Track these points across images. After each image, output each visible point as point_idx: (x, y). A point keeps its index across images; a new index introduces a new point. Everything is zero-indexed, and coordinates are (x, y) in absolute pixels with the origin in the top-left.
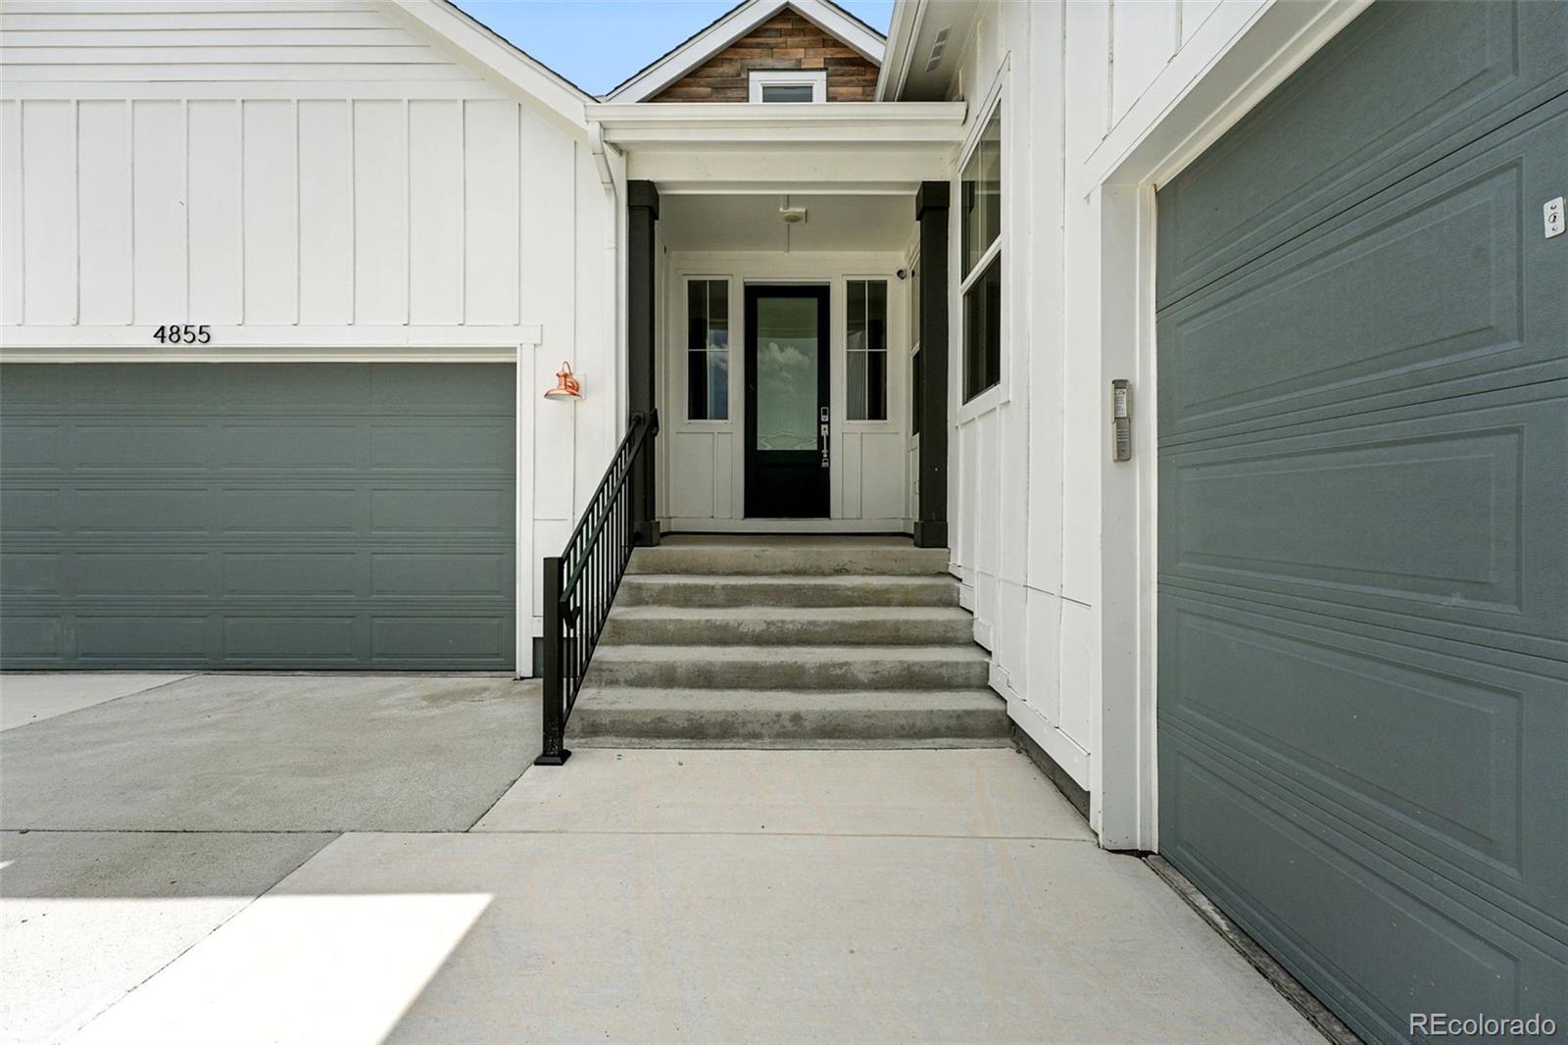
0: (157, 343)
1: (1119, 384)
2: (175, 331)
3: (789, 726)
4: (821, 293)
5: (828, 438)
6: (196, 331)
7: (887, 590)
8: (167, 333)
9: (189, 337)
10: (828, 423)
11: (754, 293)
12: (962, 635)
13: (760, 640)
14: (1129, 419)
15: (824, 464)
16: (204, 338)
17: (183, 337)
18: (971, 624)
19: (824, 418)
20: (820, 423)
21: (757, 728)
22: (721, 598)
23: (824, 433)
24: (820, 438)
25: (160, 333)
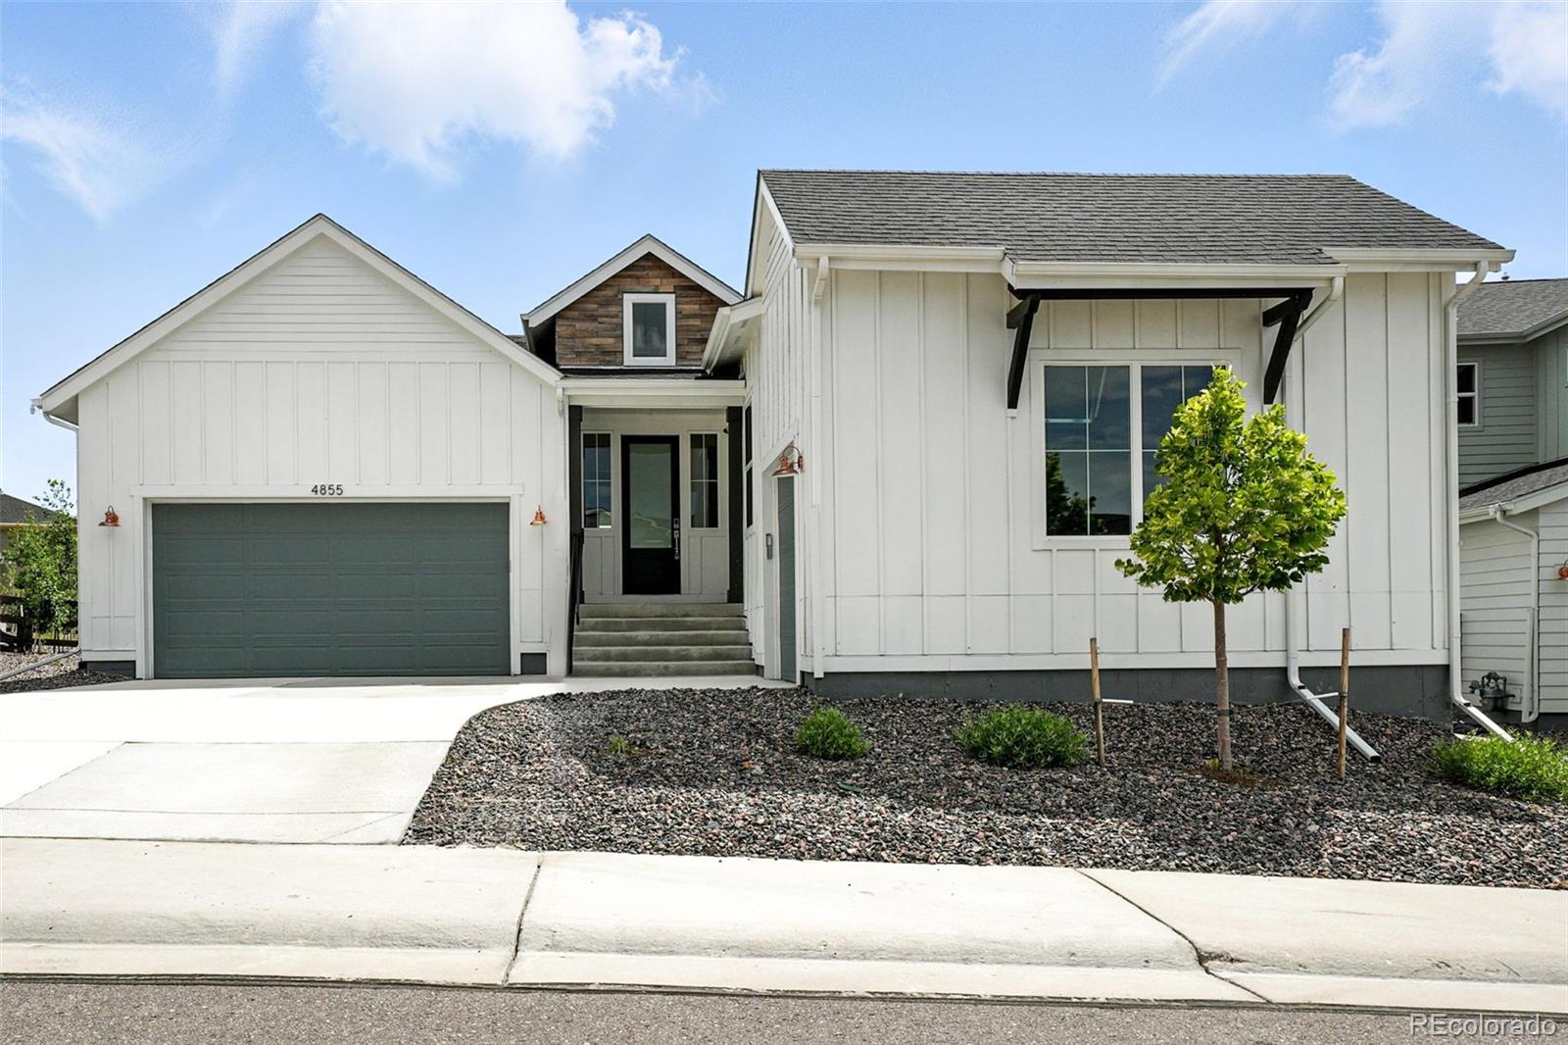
0: (313, 495)
1: (768, 535)
2: (323, 488)
3: (664, 671)
4: (673, 441)
5: (679, 539)
6: (335, 488)
7: (709, 623)
8: (319, 489)
9: (331, 491)
10: (679, 529)
11: (628, 441)
12: (744, 640)
13: (646, 644)
14: (771, 546)
15: (676, 558)
16: (339, 492)
17: (328, 491)
18: (748, 635)
19: (675, 526)
20: (673, 529)
21: (650, 672)
22: (625, 627)
23: (676, 536)
24: (673, 540)
25: (315, 490)
